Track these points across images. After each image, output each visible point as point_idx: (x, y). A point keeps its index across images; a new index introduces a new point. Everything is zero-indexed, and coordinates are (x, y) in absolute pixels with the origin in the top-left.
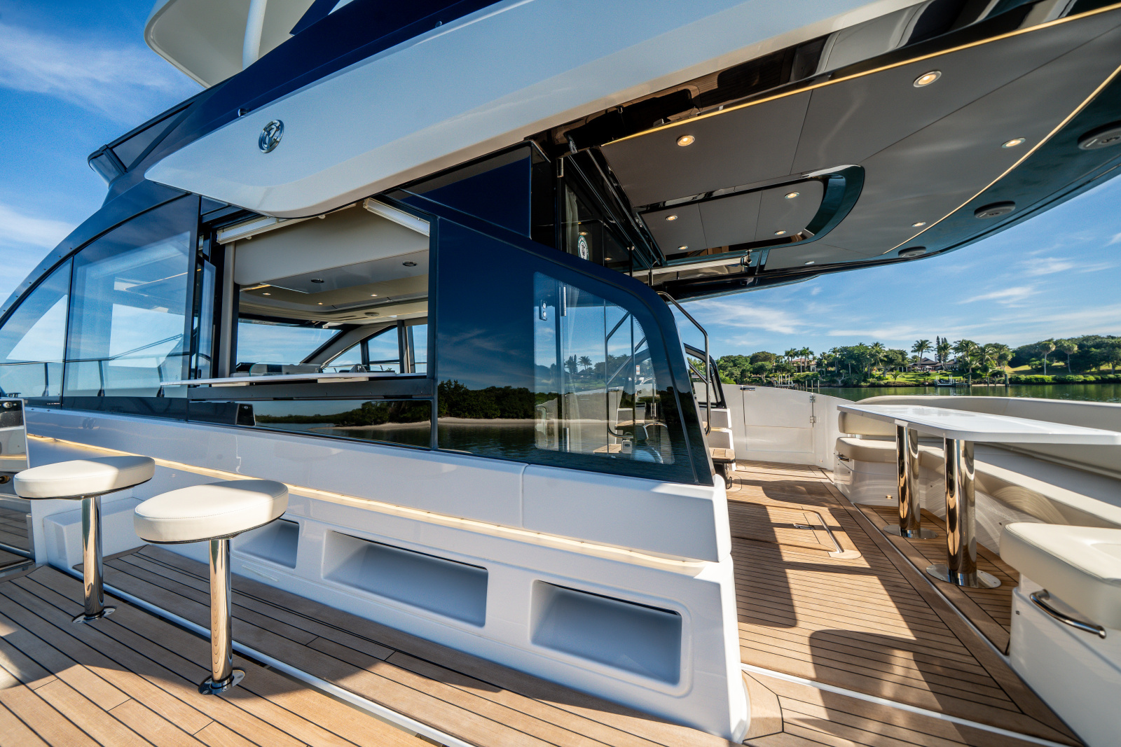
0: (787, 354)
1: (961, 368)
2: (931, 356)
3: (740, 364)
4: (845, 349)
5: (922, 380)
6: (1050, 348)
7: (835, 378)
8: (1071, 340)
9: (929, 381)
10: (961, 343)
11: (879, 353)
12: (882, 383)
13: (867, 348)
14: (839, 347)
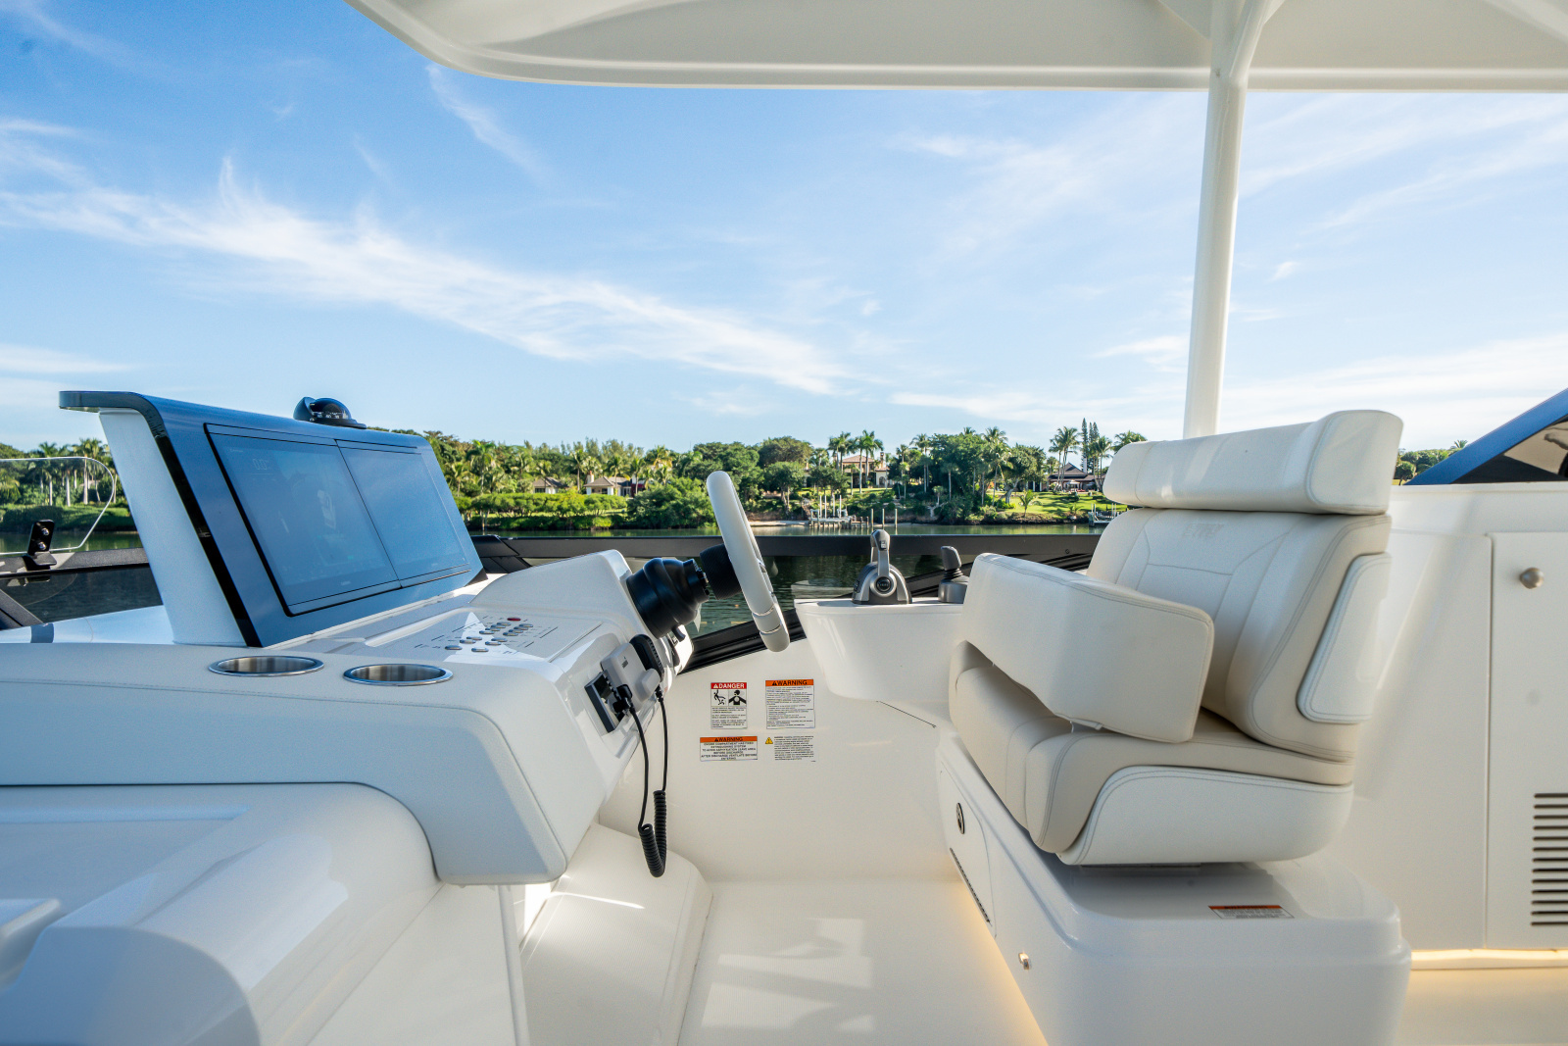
3: (739, 464)
4: (942, 441)
5: (1066, 510)
7: (924, 504)
9: (1078, 512)
11: (1001, 452)
12: (1004, 514)
14: (930, 434)
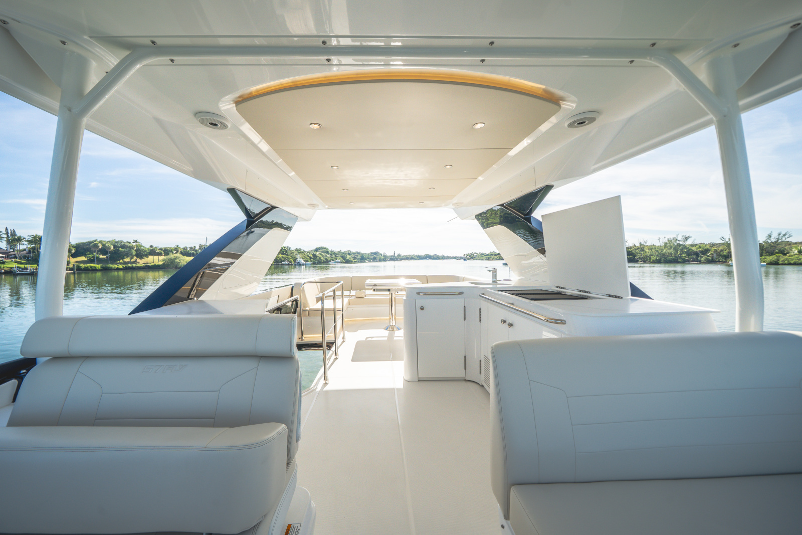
6: (98, 247)
8: (108, 242)
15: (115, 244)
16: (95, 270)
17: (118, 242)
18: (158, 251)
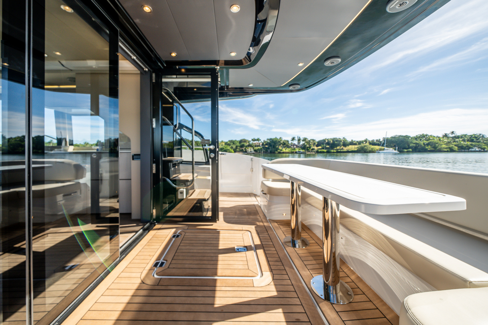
0: (252, 140)
1: (304, 147)
2: (296, 142)
6: (325, 141)
8: (331, 139)
10: (304, 138)
13: (277, 139)
15: (333, 140)
16: (323, 152)
17: (334, 139)
18: (354, 142)
